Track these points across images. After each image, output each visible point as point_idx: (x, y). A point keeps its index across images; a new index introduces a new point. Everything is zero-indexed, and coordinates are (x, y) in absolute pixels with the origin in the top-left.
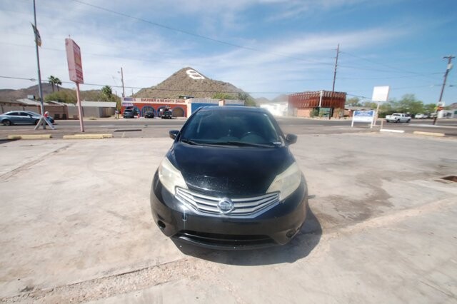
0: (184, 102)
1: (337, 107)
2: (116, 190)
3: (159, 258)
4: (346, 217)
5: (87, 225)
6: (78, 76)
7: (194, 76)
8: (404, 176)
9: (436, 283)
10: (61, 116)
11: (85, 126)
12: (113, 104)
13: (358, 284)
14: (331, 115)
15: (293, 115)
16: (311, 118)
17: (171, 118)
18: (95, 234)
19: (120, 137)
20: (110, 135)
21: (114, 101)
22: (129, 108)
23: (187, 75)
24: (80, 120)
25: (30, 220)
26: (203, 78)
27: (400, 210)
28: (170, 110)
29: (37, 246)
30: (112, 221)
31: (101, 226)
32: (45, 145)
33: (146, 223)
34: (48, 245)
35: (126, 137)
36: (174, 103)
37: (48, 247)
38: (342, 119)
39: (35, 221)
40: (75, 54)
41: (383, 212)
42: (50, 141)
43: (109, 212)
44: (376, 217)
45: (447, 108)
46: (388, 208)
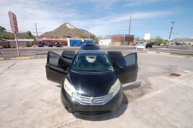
0: (66, 39)
1: (131, 41)
2: (42, 88)
3: (66, 121)
4: (136, 95)
5: (32, 108)
6: (16, 29)
7: (70, 27)
8: (156, 74)
9: (167, 121)
10: (7, 47)
11: (20, 52)
12: (33, 40)
13: (142, 124)
14: (129, 45)
15: (113, 45)
16: (121, 46)
17: (60, 47)
18: (37, 112)
19: (38, 58)
20: (33, 57)
21: (33, 38)
22: (40, 42)
23: (67, 26)
24: (18, 48)
25: (5, 107)
26: (74, 28)
27: (155, 90)
28: (60, 43)
29: (12, 120)
30: (43, 105)
31: (38, 108)
32: (2, 64)
33: (58, 104)
34: (17, 119)
35: (41, 58)
36: (62, 40)
37: (17, 120)
38: (133, 46)
39: (8, 107)
40: (14, 19)
41: (149, 92)
42: (4, 61)
43: (40, 100)
44: (147, 94)
45: (172, 41)
46: (151, 90)
